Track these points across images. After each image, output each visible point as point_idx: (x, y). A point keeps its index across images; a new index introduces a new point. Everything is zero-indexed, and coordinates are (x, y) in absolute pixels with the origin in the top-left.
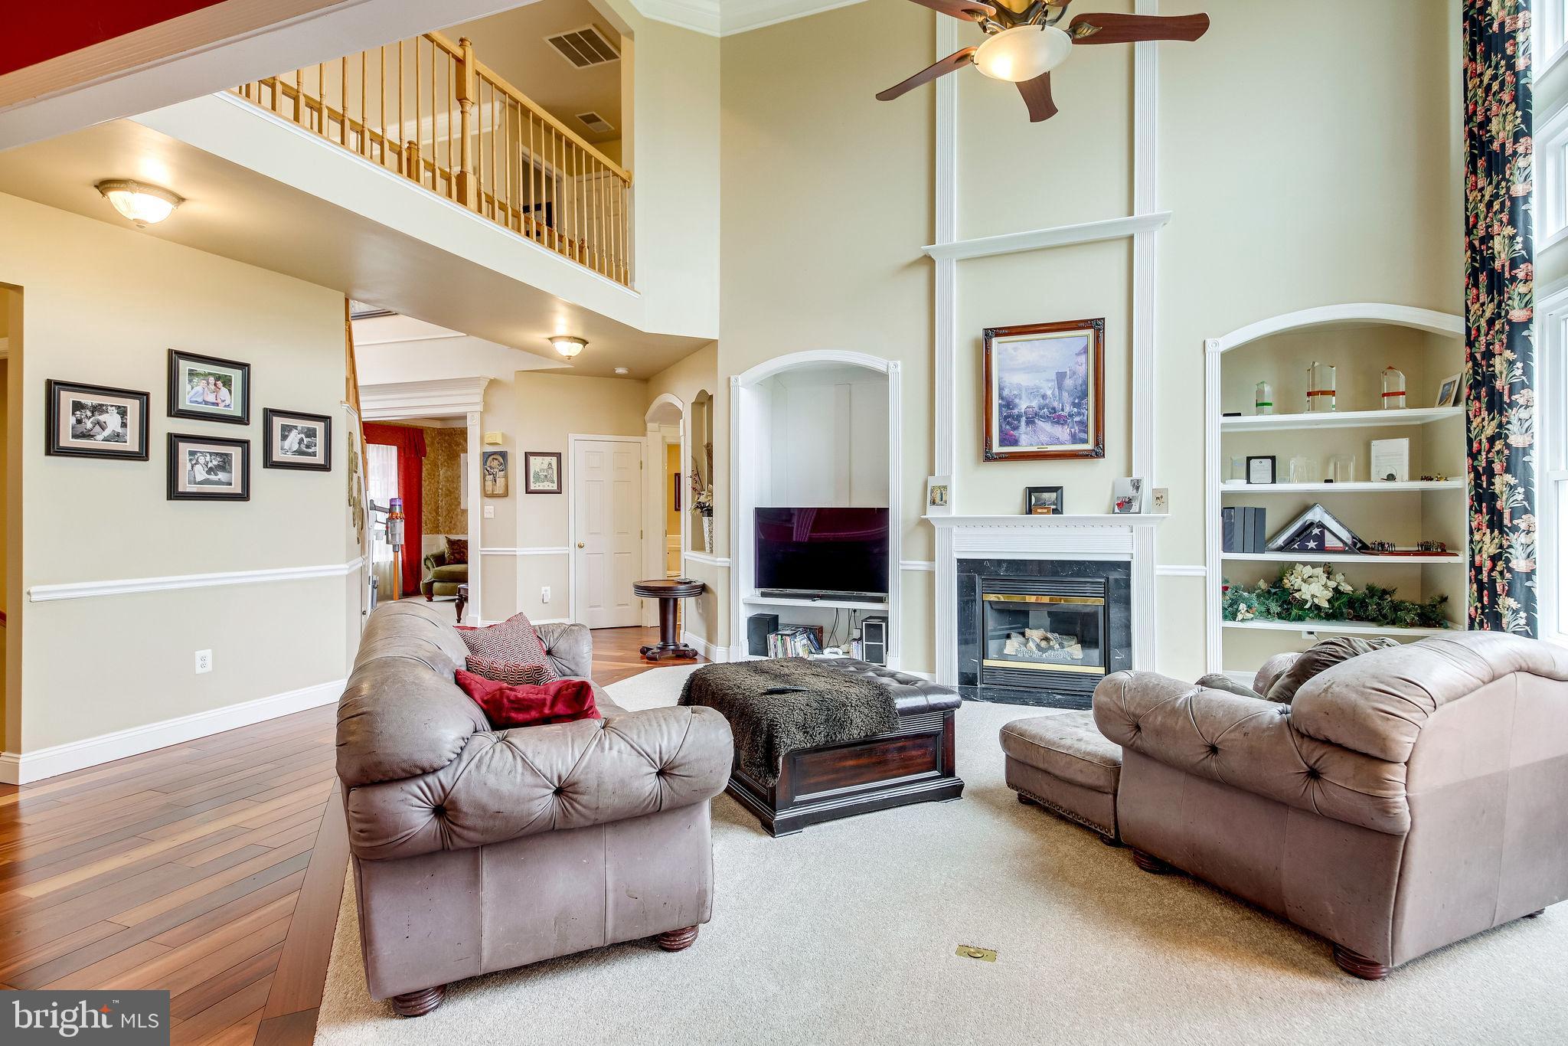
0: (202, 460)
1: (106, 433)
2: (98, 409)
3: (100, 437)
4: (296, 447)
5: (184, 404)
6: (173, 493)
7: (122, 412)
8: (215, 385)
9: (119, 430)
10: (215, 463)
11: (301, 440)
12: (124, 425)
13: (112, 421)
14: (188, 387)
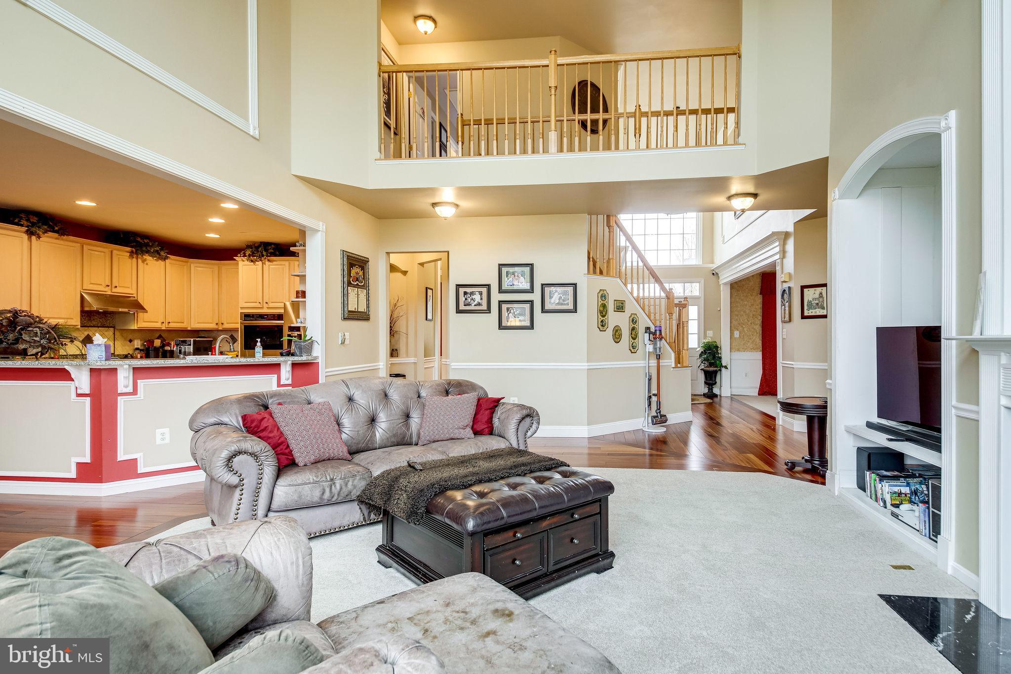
0: (512, 311)
1: (476, 303)
2: (472, 293)
3: (473, 305)
4: (557, 301)
5: (505, 287)
6: (501, 327)
7: (481, 293)
8: (518, 276)
9: (480, 301)
10: (518, 312)
11: (560, 298)
12: (481, 299)
13: (477, 297)
14: (506, 279)
